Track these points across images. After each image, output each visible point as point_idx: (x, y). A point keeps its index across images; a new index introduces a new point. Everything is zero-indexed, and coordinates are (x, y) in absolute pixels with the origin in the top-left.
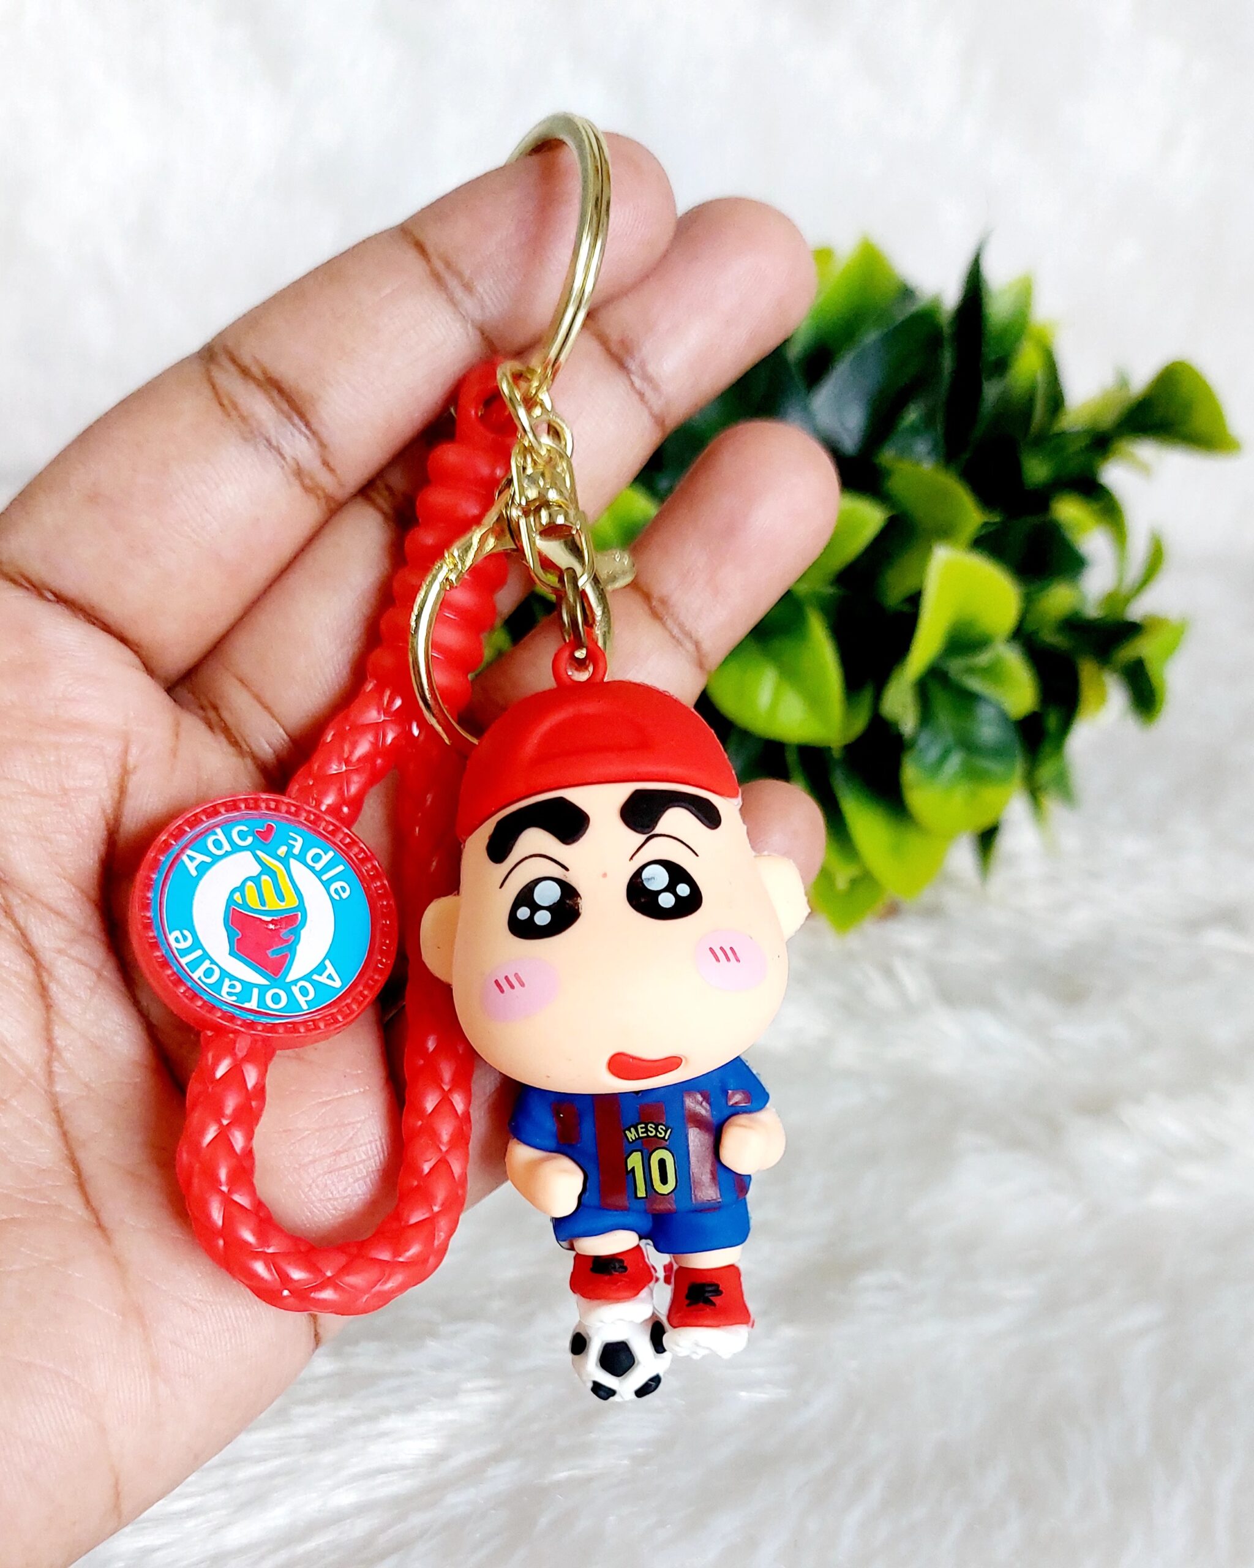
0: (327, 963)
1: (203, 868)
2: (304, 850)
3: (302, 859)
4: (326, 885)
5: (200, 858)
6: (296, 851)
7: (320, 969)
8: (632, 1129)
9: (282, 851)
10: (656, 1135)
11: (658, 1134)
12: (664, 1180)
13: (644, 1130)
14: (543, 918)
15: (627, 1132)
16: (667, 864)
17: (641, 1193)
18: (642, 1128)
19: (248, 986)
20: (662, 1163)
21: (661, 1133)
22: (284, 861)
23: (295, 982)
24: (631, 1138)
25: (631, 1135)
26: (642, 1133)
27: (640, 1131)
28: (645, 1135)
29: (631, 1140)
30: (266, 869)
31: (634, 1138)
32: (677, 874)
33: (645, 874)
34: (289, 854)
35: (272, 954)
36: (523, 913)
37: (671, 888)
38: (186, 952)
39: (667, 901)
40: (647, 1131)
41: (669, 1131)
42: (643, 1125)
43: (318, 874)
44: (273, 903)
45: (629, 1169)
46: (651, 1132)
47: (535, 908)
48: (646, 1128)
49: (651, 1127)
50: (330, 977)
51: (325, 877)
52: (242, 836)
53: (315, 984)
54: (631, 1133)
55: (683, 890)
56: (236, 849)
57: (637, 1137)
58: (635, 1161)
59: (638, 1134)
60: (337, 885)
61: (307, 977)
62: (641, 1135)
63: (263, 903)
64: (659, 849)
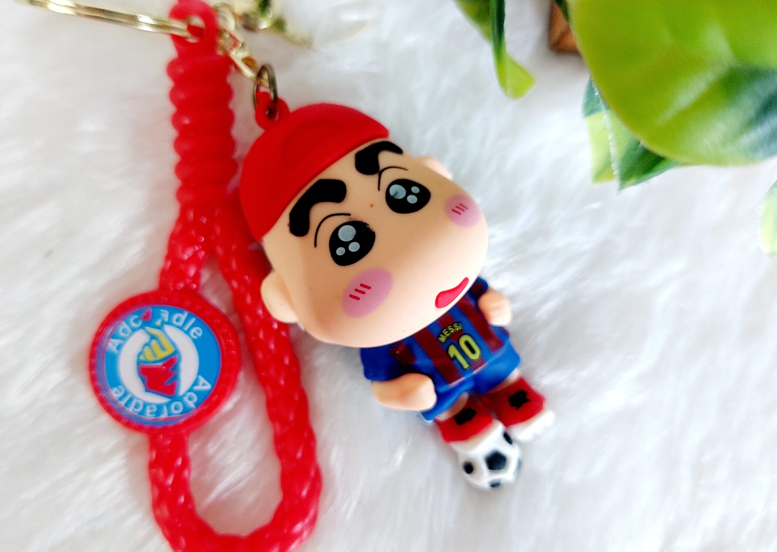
0: (200, 377)
1: (119, 347)
2: (170, 316)
3: (169, 323)
4: (187, 332)
5: (117, 342)
6: (166, 320)
7: (196, 383)
8: (441, 335)
9: (158, 323)
10: (455, 331)
12: (473, 352)
14: (354, 247)
15: (439, 338)
16: (398, 182)
17: (466, 366)
19: (160, 407)
20: (467, 343)
21: (457, 328)
22: (160, 328)
23: (184, 395)
27: (445, 333)
30: (153, 337)
31: (445, 339)
32: (407, 184)
33: (392, 191)
34: (163, 323)
35: (168, 383)
36: (340, 252)
37: (410, 193)
38: (121, 399)
39: (412, 200)
40: (449, 331)
41: (461, 324)
42: (445, 330)
43: (181, 328)
44: (162, 355)
45: (452, 357)
46: (452, 330)
47: (346, 245)
49: (450, 328)
50: (204, 385)
51: (186, 328)
52: (136, 321)
53: (197, 393)
54: (442, 338)
55: (416, 190)
56: (134, 330)
58: (453, 353)
60: (194, 330)
61: (190, 390)
62: (447, 335)
63: (155, 355)
64: (388, 177)
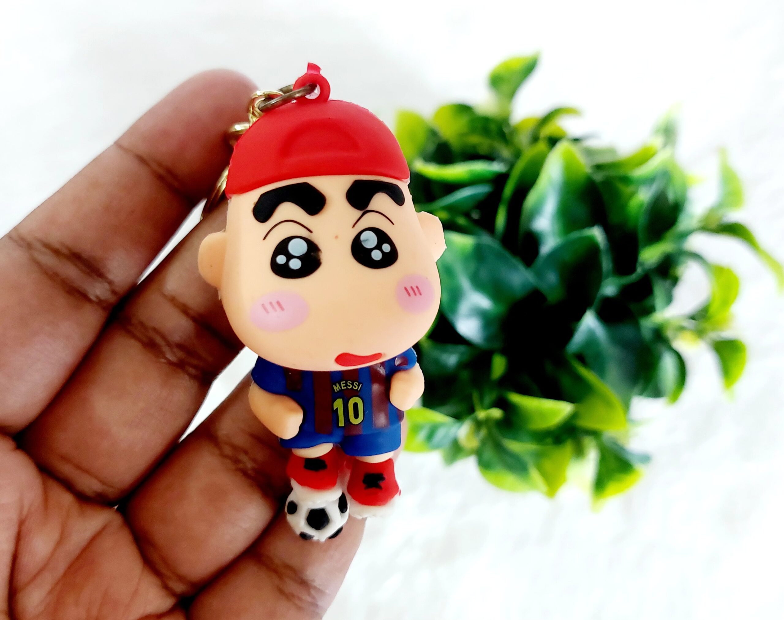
8: (337, 385)
10: (352, 388)
11: (354, 387)
12: (356, 416)
13: (344, 385)
14: (295, 264)
15: (334, 386)
16: (376, 231)
17: (342, 424)
18: (343, 383)
20: (356, 405)
21: (355, 387)
24: (336, 390)
25: (337, 388)
26: (344, 387)
27: (342, 385)
28: (345, 388)
29: (336, 391)
31: (338, 390)
32: (382, 237)
33: (362, 237)
36: (281, 259)
37: (378, 247)
39: (377, 255)
40: (347, 385)
41: (361, 385)
42: (344, 382)
45: (334, 409)
46: (349, 386)
47: (290, 257)
48: (346, 383)
49: (349, 383)
54: (337, 387)
55: (386, 248)
57: (340, 389)
58: (338, 404)
59: (341, 387)
62: (343, 388)
64: (371, 220)
